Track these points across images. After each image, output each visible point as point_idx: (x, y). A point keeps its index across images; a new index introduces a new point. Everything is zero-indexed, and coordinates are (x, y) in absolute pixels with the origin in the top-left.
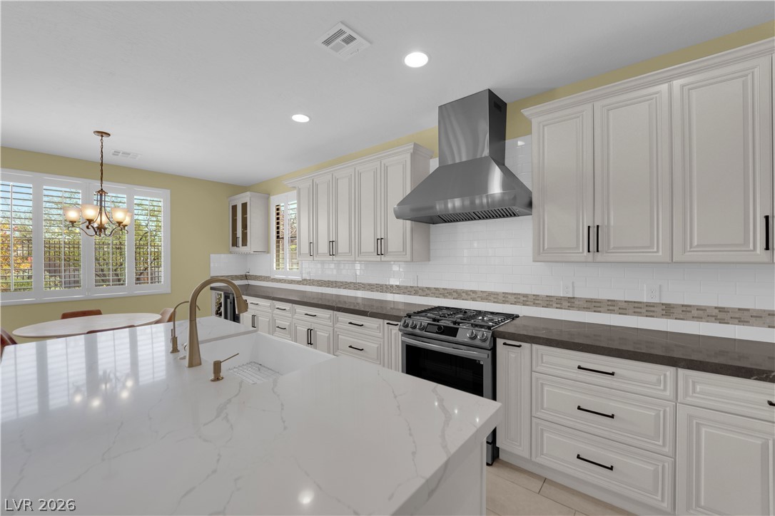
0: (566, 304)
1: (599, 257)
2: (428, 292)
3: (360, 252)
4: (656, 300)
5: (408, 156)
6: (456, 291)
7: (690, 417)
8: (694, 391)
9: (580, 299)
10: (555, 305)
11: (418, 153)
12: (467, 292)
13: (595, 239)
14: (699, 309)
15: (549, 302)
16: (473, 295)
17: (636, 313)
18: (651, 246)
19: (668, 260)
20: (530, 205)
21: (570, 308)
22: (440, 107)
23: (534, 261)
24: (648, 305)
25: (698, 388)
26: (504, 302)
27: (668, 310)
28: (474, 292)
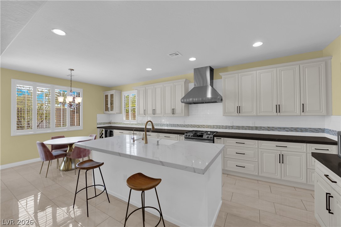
0: (231, 128)
1: (240, 114)
2: (188, 126)
3: (165, 113)
4: (254, 126)
5: (184, 83)
6: (198, 125)
7: (261, 151)
8: (262, 145)
9: (235, 126)
10: (228, 128)
11: (187, 82)
12: (201, 126)
13: (239, 110)
14: (264, 127)
15: (226, 127)
16: (204, 126)
17: (249, 129)
18: (252, 112)
19: (256, 115)
20: (222, 100)
21: (232, 129)
22: (195, 69)
23: (223, 116)
24: (252, 127)
25: (263, 145)
26: (213, 128)
27: (257, 128)
28: (204, 125)
